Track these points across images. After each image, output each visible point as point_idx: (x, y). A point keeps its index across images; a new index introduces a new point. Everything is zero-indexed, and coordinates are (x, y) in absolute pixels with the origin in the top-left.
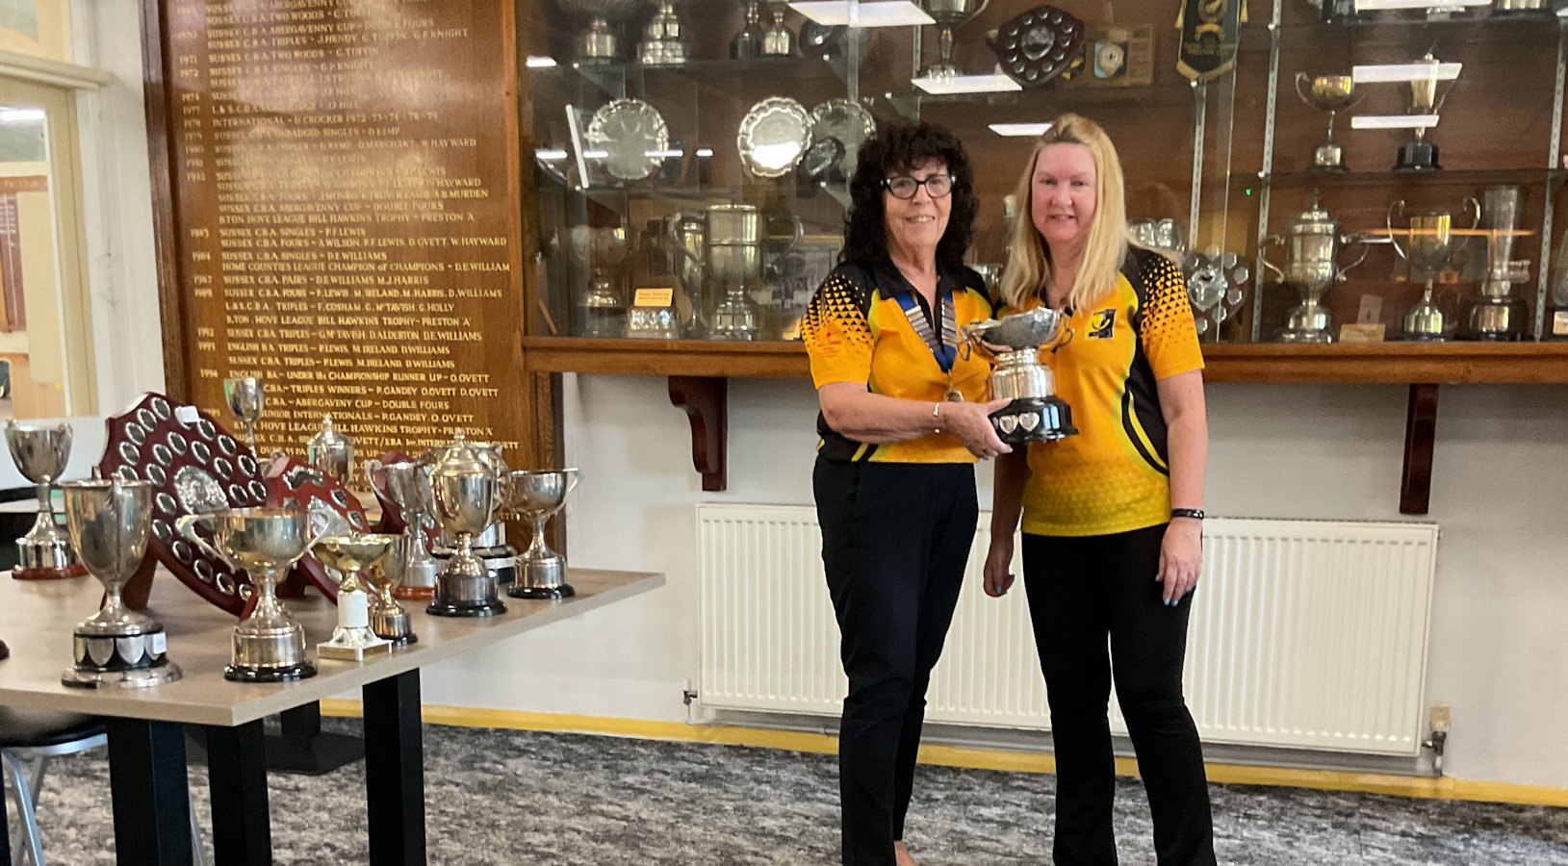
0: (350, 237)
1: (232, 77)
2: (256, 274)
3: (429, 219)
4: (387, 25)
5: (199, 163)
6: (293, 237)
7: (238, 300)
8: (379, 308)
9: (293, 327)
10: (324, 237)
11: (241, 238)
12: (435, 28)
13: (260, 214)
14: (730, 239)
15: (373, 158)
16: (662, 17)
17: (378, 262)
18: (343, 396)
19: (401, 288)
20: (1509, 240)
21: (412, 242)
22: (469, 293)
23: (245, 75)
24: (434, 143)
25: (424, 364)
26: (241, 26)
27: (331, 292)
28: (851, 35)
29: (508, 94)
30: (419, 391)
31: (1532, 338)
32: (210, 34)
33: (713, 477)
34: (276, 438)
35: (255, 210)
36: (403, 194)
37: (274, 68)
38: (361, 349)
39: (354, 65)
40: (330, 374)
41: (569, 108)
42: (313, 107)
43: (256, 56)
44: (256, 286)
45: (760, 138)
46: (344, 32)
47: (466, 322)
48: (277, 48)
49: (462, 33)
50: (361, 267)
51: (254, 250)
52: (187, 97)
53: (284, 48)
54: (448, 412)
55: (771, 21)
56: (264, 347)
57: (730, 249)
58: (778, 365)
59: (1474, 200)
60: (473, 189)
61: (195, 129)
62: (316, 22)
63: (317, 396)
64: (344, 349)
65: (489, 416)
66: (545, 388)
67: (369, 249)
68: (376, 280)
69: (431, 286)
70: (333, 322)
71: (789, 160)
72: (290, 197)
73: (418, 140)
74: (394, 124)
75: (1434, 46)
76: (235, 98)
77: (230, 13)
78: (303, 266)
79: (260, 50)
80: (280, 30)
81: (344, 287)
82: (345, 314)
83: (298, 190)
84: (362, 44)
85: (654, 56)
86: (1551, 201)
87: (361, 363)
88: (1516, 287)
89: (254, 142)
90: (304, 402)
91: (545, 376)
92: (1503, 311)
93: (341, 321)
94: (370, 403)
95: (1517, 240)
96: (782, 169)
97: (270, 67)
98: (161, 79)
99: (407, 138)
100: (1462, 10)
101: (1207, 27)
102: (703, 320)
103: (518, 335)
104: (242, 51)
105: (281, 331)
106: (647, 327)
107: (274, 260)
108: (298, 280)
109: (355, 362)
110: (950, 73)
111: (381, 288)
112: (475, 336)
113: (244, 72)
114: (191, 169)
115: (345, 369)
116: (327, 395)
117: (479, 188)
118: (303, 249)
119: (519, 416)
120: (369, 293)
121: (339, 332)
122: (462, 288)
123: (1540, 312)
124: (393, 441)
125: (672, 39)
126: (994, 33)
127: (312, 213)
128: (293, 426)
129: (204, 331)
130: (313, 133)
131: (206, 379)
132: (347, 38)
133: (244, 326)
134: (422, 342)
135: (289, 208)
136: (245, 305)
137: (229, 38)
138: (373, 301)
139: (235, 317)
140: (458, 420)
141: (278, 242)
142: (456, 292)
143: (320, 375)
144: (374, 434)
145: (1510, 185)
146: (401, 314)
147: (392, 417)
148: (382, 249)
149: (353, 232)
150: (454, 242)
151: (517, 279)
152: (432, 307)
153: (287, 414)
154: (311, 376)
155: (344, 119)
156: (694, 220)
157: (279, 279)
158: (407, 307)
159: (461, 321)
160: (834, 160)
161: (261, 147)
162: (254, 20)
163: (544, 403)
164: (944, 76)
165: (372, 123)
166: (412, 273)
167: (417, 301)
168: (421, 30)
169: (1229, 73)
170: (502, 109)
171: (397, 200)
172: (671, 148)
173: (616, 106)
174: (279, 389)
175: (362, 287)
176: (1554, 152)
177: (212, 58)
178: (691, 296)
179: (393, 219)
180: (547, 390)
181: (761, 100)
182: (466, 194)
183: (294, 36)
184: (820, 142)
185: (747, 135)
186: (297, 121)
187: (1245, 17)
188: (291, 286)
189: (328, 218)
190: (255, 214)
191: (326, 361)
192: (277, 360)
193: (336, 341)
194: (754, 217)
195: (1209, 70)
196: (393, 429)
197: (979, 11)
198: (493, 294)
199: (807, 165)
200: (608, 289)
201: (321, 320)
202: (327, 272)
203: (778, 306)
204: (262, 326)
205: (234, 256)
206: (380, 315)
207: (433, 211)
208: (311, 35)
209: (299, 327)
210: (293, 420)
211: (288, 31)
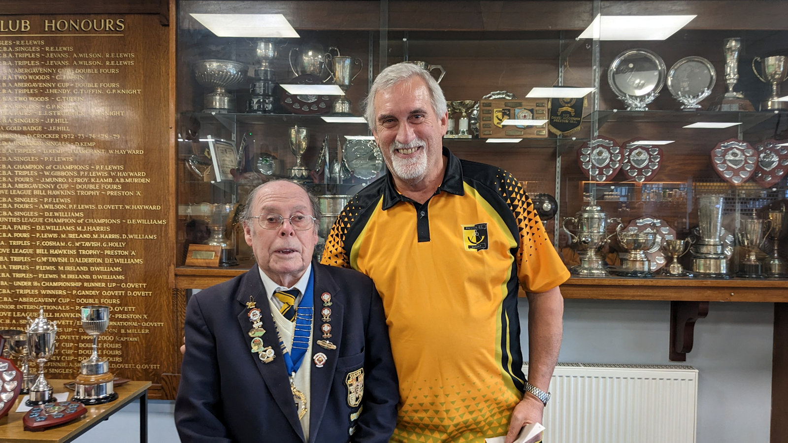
0: (60, 203)
3: (112, 194)
4: (90, 85)
6: (22, 203)
8: (77, 244)
9: (20, 255)
10: (43, 203)
12: (120, 88)
13: (2, 189)
17: (77, 218)
19: (92, 233)
21: (100, 207)
22: (136, 236)
24: (117, 151)
25: (105, 277)
27: (45, 234)
30: (100, 293)
34: (4, 321)
36: (95, 181)
37: (16, 105)
38: (64, 268)
39: (67, 106)
40: (43, 283)
41: (209, 137)
46: (62, 88)
47: (133, 253)
48: (18, 94)
49: (137, 92)
50: (66, 221)
53: (23, 95)
54: (120, 305)
60: (139, 178)
62: (44, 81)
63: (33, 296)
64: (52, 268)
65: (145, 307)
67: (72, 210)
68: (76, 228)
69: (112, 232)
70: (46, 253)
72: (23, 179)
73: (106, 150)
74: (92, 140)
78: (28, 219)
79: (7, 94)
80: (21, 84)
81: (54, 232)
82: (54, 248)
84: (73, 95)
87: (63, 276)
90: (25, 300)
93: (52, 252)
94: (68, 300)
97: (13, 106)
99: (99, 148)
101: (565, 109)
105: (12, 257)
107: (10, 216)
108: (25, 227)
109: (59, 276)
111: (79, 233)
112: (138, 261)
115: (53, 280)
116: (40, 295)
117: (144, 177)
118: (29, 210)
119: (165, 308)
120: (71, 236)
121: (50, 258)
122: (131, 234)
127: (38, 189)
128: (16, 314)
130: (40, 143)
132: (63, 91)
134: (103, 264)
135: (21, 186)
138: (73, 241)
140: (126, 309)
141: (13, 205)
142: (127, 236)
143: (35, 284)
144: (70, 318)
146: (91, 248)
148: (81, 211)
149: (62, 200)
150: (127, 207)
152: (112, 244)
153: (12, 307)
154: (30, 284)
155: (60, 136)
157: (12, 227)
158: (94, 244)
159: (130, 253)
161: (4, 151)
162: (5, 78)
165: (76, 140)
166: (99, 225)
167: (102, 241)
168: (111, 89)
171: (90, 183)
174: (8, 291)
175: (64, 232)
179: (89, 193)
182: (136, 180)
183: (29, 88)
186: (29, 136)
188: (19, 231)
189: (46, 192)
191: (40, 275)
192: (8, 275)
193: (47, 263)
195: (567, 130)
198: (152, 237)
201: (38, 251)
202: (44, 224)
206: (78, 248)
207: (113, 190)
208: (42, 88)
209: (24, 255)
210: (16, 310)
211: (25, 86)
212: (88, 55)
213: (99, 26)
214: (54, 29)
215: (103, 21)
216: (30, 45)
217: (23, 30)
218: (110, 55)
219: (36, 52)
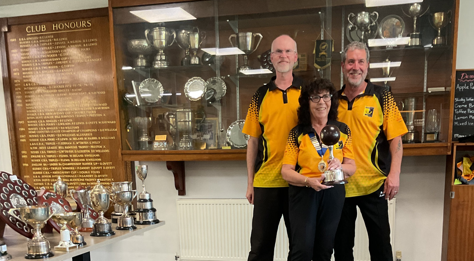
0: (67, 122)
1: (29, 75)
2: (39, 134)
3: (92, 116)
4: (77, 58)
5: (20, 101)
6: (50, 123)
7: (34, 142)
8: (77, 143)
9: (51, 150)
10: (60, 122)
11: (34, 123)
12: (91, 59)
13: (39, 116)
14: (183, 120)
15: (74, 98)
16: (160, 54)
17: (76, 129)
18: (67, 170)
19: (84, 137)
20: (413, 114)
21: (86, 123)
22: (105, 138)
23: (33, 74)
24: (92, 93)
25: (92, 160)
26: (32, 59)
27: (62, 139)
28: (216, 58)
29: (114, 78)
30: (90, 168)
31: (420, 142)
32: (22, 62)
33: (182, 191)
34: (47, 184)
35: (38, 115)
36: (83, 109)
37: (43, 72)
38: (72, 156)
39: (67, 70)
40: (63, 164)
41: (133, 82)
42: (55, 83)
43: (37, 68)
44: (39, 138)
45: (192, 90)
46: (64, 60)
48: (43, 66)
49: (100, 60)
50: (71, 131)
51: (38, 127)
52: (16, 81)
53: (45, 66)
54: (100, 174)
55: (193, 54)
56: (42, 156)
57: (183, 123)
58: (199, 157)
59: (402, 102)
60: (105, 107)
61: (18, 91)
62: (55, 57)
63: (59, 171)
64: (67, 156)
65: (113, 174)
66: (129, 166)
67: (73, 126)
68: (76, 135)
69: (93, 136)
70: (63, 148)
71: (200, 96)
72: (49, 111)
73: (88, 92)
74: (80, 88)
75: (389, 57)
76: (31, 81)
77: (29, 56)
78: (53, 131)
79: (38, 66)
80: (44, 60)
81: (66, 137)
82: (67, 145)
83: (51, 108)
84: (69, 64)
85: (158, 65)
86: (425, 102)
87: (72, 160)
88: (415, 127)
89: (37, 94)
90: (55, 173)
91: (129, 162)
92: (412, 135)
93: (66, 147)
94: (76, 172)
95: (416, 113)
96: (198, 98)
97: (41, 72)
98: (8, 76)
99: (84, 92)
100: (396, 46)
101: (322, 53)
102: (176, 144)
103: (120, 150)
104: (32, 67)
105: (47, 151)
106: (159, 147)
107: (45, 130)
108: (52, 135)
109: (70, 160)
110: (247, 69)
111: (78, 137)
112: (107, 151)
113: (33, 73)
114: (18, 103)
115: (67, 162)
116: (62, 170)
117: (107, 106)
118: (53, 126)
119: (122, 175)
120: (74, 139)
121: (65, 151)
122: (103, 137)
123: (423, 134)
124: (83, 183)
125: (164, 60)
126: (259, 56)
127: (56, 115)
128: (52, 180)
129: (23, 152)
130: (55, 91)
131: (25, 167)
132: (64, 62)
133: (36, 150)
134: (91, 153)
135: (48, 114)
136: (36, 144)
137: (28, 63)
138: (75, 141)
139: (33, 147)
140: (103, 176)
141: (46, 124)
142: (101, 138)
143: (60, 164)
144: (77, 182)
145: (412, 97)
146: (84, 145)
147: (82, 176)
148: (78, 125)
149: (68, 121)
150: (100, 123)
151: (119, 134)
152: (94, 143)
153: (50, 176)
154: (57, 164)
155: (65, 86)
156: (173, 114)
157: (46, 135)
158: (86, 143)
159: (103, 147)
160: (213, 95)
161: (39, 96)
162: (36, 57)
163: (129, 170)
164: (245, 70)
165: (73, 88)
166: (87, 132)
167: (89, 141)
168: (87, 59)
169: (329, 67)
170: (113, 82)
171: (81, 110)
172: (164, 93)
173: (147, 81)
174: (47, 169)
175: (72, 137)
176: (425, 87)
177: (23, 69)
178: (172, 137)
179: (81, 116)
180: (130, 167)
181: (191, 78)
182: (103, 108)
183: (48, 62)
184: (209, 90)
185: (187, 88)
186: (50, 87)
187: (333, 50)
188: (50, 137)
189: (61, 117)
190: (37, 116)
191: (61, 160)
192: (46, 160)
193: (64, 154)
194: (190, 113)
195: (324, 66)
196: (83, 180)
197: (254, 50)
198: (113, 138)
199: (206, 97)
200: (147, 135)
201: (60, 148)
202: (61, 133)
203: (198, 139)
204: (41, 150)
205: (32, 129)
206: (78, 145)
207: (93, 114)
208: (54, 62)
209: (53, 150)
210: (52, 178)
211: (46, 60)
212: (75, 42)
213: (79, 25)
214: (57, 29)
215: (80, 22)
216: (46, 39)
217: (42, 30)
218: (85, 41)
219: (50, 42)
